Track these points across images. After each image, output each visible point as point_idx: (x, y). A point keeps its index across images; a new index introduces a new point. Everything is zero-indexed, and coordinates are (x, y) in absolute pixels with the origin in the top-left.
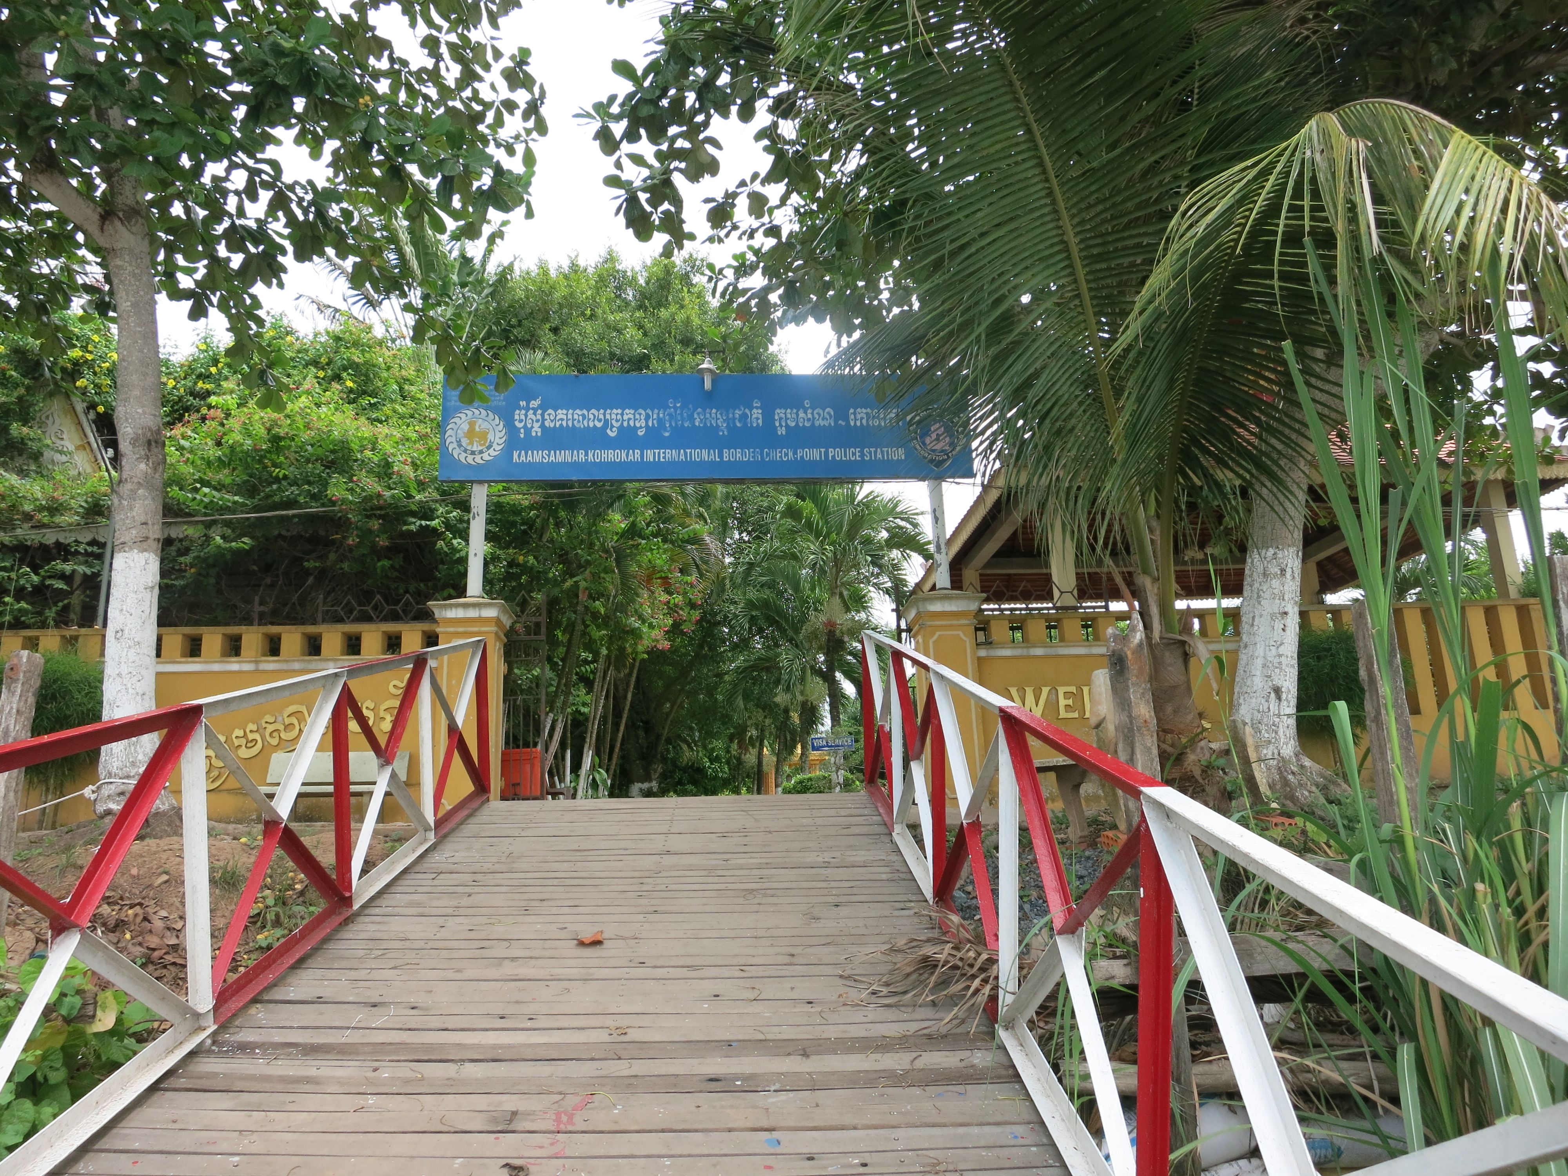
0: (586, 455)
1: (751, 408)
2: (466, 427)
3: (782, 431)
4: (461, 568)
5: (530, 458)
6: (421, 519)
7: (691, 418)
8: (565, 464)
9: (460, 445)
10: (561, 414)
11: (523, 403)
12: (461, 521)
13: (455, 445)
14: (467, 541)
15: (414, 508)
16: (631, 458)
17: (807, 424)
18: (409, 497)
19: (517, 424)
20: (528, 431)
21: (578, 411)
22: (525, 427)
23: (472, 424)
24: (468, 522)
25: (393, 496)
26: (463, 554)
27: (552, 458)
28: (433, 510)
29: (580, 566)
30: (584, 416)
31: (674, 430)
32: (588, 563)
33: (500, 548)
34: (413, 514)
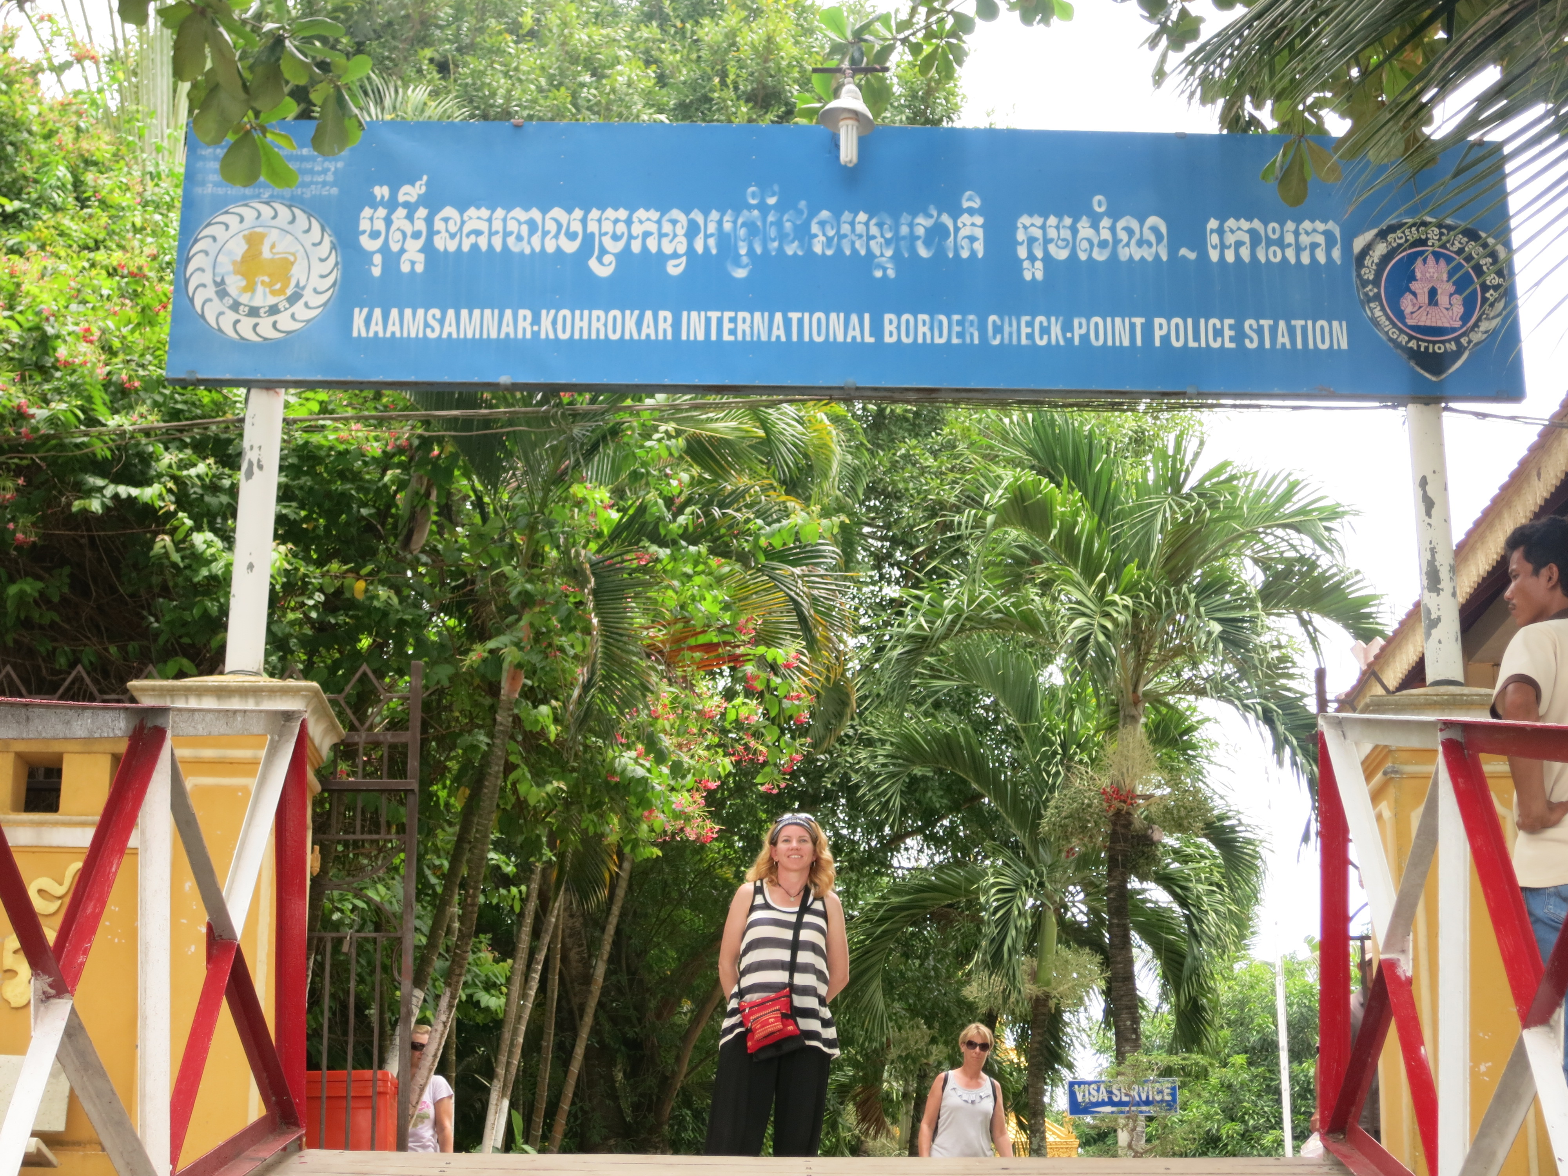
0: (536, 320)
1: (956, 212)
2: (239, 248)
3: (1034, 272)
4: (213, 607)
5: (393, 328)
6: (117, 480)
7: (803, 234)
8: (480, 345)
9: (222, 293)
10: (476, 217)
11: (381, 192)
12: (214, 488)
13: (210, 292)
14: (228, 538)
15: (102, 451)
16: (648, 330)
17: (1100, 256)
18: (92, 421)
19: (367, 243)
20: (391, 259)
21: (519, 213)
22: (385, 249)
23: (253, 241)
24: (233, 492)
25: (52, 421)
26: (217, 568)
27: (450, 329)
28: (147, 459)
29: (507, 609)
30: (532, 226)
31: (759, 262)
32: (527, 600)
33: (308, 560)
34: (100, 468)
